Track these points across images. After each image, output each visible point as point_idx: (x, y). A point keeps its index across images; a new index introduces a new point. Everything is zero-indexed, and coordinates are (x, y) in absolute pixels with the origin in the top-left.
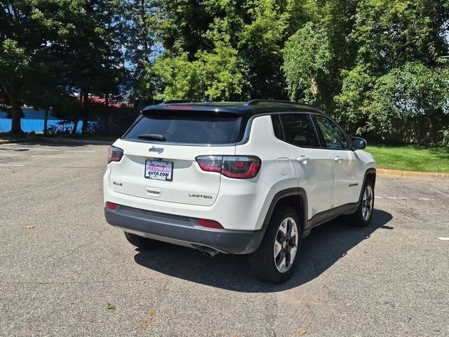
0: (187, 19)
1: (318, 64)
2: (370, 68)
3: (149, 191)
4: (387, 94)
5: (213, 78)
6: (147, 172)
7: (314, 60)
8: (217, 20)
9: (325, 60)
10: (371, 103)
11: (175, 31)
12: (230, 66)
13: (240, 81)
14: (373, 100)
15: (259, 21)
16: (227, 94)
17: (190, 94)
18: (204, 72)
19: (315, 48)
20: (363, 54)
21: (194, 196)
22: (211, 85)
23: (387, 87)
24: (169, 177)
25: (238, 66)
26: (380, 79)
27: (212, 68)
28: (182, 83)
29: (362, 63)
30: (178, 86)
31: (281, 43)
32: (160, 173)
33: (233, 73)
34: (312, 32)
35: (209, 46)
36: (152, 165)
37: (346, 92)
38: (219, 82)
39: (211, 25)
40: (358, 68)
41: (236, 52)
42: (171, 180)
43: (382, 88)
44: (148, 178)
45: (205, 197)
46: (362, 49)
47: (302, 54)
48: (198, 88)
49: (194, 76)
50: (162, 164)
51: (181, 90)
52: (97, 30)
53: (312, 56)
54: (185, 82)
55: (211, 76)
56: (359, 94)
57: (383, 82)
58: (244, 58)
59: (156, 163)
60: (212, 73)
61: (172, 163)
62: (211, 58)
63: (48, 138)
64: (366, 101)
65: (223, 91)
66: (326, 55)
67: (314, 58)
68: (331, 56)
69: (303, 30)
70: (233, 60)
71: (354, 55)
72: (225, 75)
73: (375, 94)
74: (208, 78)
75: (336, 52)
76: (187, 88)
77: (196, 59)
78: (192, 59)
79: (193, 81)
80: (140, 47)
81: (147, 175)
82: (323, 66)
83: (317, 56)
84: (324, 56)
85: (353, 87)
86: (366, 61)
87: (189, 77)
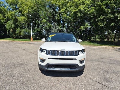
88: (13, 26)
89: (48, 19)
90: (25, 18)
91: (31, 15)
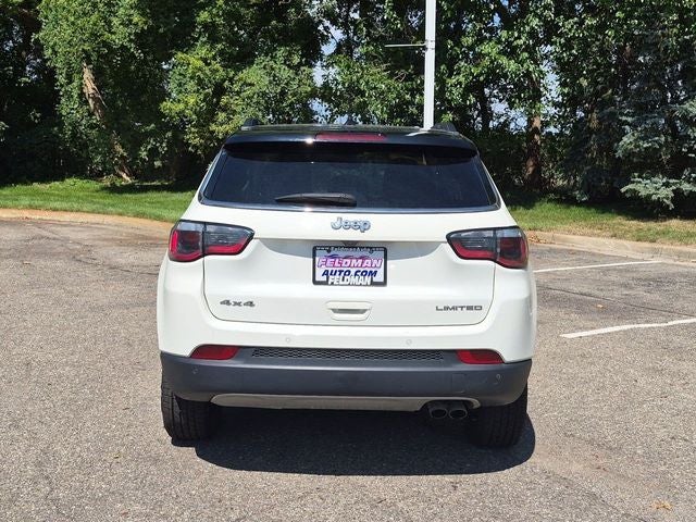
1: (120, 36)
2: (221, 53)
3: (335, 311)
4: (258, 103)
6: (320, 272)
7: (110, 27)
9: (132, 30)
10: (230, 119)
14: (234, 112)
20: (205, 25)
21: (446, 308)
23: (256, 89)
24: (379, 278)
26: (240, 75)
29: (204, 43)
32: (353, 271)
36: (332, 257)
37: (180, 97)
40: (200, 52)
42: (384, 283)
43: (249, 92)
44: (326, 283)
45: (469, 308)
46: (204, 16)
47: (84, 13)
50: (359, 253)
53: (104, 18)
56: (204, 100)
57: (249, 81)
59: (342, 253)
61: (384, 249)
64: (222, 116)
66: (135, 19)
67: (109, 23)
68: (146, 23)
73: (236, 103)
75: (154, 16)
81: (319, 278)
82: (131, 41)
83: (115, 21)
84: (130, 21)
85: (191, 85)
86: (213, 40)
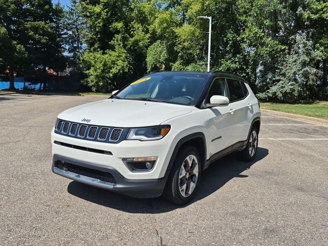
0: (101, 34)
1: (162, 59)
2: (183, 62)
5: (114, 64)
8: (116, 36)
11: (95, 39)
12: (122, 58)
13: (127, 66)
15: (136, 37)
16: (121, 71)
17: (103, 71)
18: (110, 61)
19: (161, 52)
20: (180, 56)
22: (114, 67)
25: (126, 57)
26: (186, 67)
27: (114, 59)
28: (99, 65)
29: (180, 60)
30: (98, 67)
31: (147, 47)
33: (124, 61)
34: (160, 45)
35: (113, 48)
38: (117, 65)
39: (113, 38)
40: (178, 62)
41: (126, 51)
46: (180, 54)
47: (155, 55)
48: (107, 68)
49: (105, 62)
51: (99, 69)
52: (58, 39)
53: (159, 55)
54: (101, 65)
55: (114, 63)
58: (129, 54)
60: (114, 61)
62: (113, 53)
63: (26, 91)
65: (120, 70)
68: (167, 56)
69: (156, 44)
70: (124, 55)
71: (177, 56)
72: (120, 63)
74: (112, 63)
75: (169, 55)
76: (102, 68)
77: (106, 54)
78: (104, 53)
79: (105, 65)
80: (75, 45)
82: (164, 60)
83: (161, 56)
87: (103, 63)
88: (164, 55)
89: (267, 22)
90: (193, 28)
91: (210, 18)
